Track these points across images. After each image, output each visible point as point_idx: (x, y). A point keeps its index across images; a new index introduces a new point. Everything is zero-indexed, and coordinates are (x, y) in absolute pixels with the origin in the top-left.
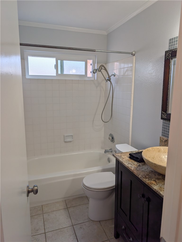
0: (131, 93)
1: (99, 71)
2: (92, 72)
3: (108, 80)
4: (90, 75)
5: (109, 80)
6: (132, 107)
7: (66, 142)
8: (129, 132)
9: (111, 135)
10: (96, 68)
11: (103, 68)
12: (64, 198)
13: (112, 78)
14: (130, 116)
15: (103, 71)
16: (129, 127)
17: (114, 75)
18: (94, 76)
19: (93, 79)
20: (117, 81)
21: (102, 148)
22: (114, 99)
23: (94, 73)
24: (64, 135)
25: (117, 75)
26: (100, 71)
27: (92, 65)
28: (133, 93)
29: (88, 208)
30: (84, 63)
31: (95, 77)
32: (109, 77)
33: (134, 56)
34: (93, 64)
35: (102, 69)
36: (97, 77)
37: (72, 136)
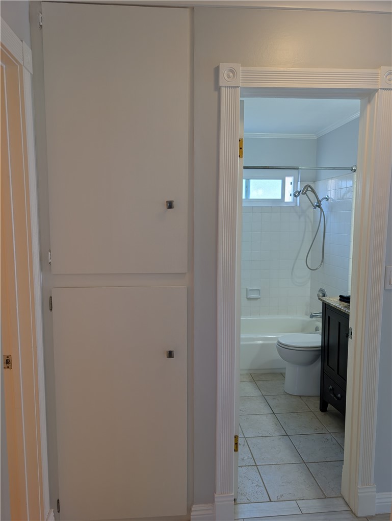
0: (351, 225)
1: (302, 193)
2: (292, 195)
3: (317, 206)
4: (288, 198)
5: (319, 206)
6: (352, 243)
7: (249, 299)
8: (348, 281)
9: (321, 290)
10: (299, 190)
11: (309, 189)
12: (249, 370)
13: (324, 203)
14: (349, 258)
15: (310, 193)
16: (348, 274)
17: (327, 198)
18: (295, 201)
19: (293, 205)
20: (331, 208)
21: (306, 314)
22: (326, 234)
23: (295, 196)
24: (247, 289)
25: (331, 198)
26: (305, 193)
27: (292, 183)
28: (353, 223)
29: (283, 383)
30: (280, 181)
31: (297, 203)
32: (319, 202)
33: (355, 172)
34: (295, 183)
35: (307, 190)
36: (300, 202)
37: (259, 290)
